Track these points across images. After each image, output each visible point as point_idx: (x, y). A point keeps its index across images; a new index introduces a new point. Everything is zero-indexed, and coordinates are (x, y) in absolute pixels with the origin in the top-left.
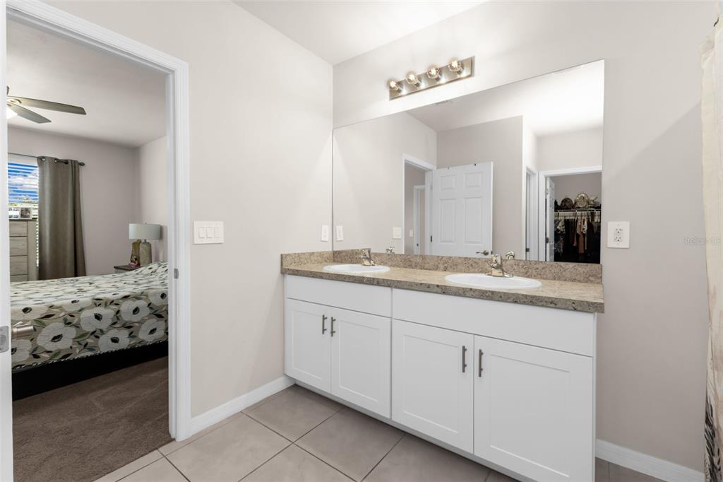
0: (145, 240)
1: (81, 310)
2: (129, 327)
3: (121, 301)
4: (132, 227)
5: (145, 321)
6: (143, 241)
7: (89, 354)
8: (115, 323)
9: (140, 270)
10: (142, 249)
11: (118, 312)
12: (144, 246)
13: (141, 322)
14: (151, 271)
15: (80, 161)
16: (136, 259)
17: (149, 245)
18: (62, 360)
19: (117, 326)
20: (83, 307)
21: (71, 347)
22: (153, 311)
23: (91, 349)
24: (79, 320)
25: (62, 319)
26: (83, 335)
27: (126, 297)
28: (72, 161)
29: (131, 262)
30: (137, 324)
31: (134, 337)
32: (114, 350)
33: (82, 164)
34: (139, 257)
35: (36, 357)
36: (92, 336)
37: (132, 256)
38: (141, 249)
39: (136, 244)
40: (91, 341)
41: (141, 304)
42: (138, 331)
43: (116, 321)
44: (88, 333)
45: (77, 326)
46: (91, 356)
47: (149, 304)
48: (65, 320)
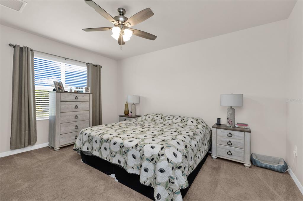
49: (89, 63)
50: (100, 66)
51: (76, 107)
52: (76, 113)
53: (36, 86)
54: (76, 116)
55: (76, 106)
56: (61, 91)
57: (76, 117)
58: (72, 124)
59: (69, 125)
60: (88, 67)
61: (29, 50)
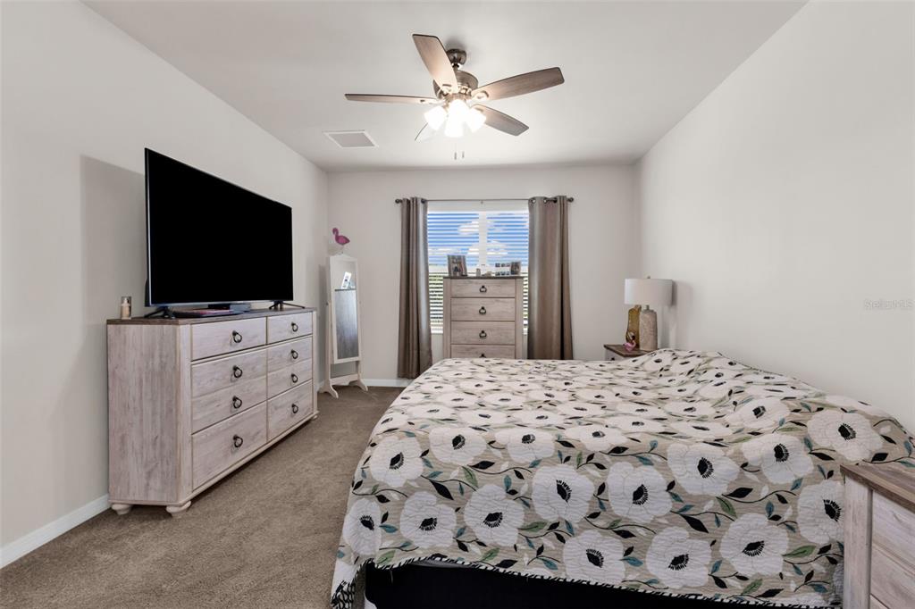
0: (648, 306)
1: (535, 464)
2: (626, 535)
3: (607, 458)
4: (628, 283)
5: (661, 527)
6: (644, 308)
7: (547, 573)
8: (594, 515)
9: (640, 359)
10: (644, 320)
11: (602, 488)
12: (647, 316)
13: (653, 528)
14: (659, 366)
15: (569, 197)
16: (634, 337)
17: (653, 314)
18: (501, 570)
19: (599, 522)
20: (540, 456)
21: (515, 547)
22: (681, 506)
23: (549, 564)
24: (530, 491)
25: (502, 477)
26: (535, 526)
27: (618, 450)
28: (560, 197)
29: (628, 340)
30: (641, 532)
31: (636, 563)
32: (593, 583)
33: (571, 200)
34: (638, 335)
35: (463, 547)
36: (552, 534)
37: (628, 331)
38: (641, 321)
39: (634, 312)
40: (549, 542)
41: (653, 478)
42: (644, 551)
43: (598, 509)
44: (544, 524)
45: (526, 502)
46: (550, 582)
47: (671, 485)
48: (508, 482)
49: (534, 198)
50: (564, 197)
51: (483, 311)
52: (481, 326)
53: (430, 267)
54: (483, 332)
55: (483, 308)
56: (458, 274)
57: (483, 335)
58: (473, 348)
59: (468, 350)
60: (531, 208)
61: (419, 202)
